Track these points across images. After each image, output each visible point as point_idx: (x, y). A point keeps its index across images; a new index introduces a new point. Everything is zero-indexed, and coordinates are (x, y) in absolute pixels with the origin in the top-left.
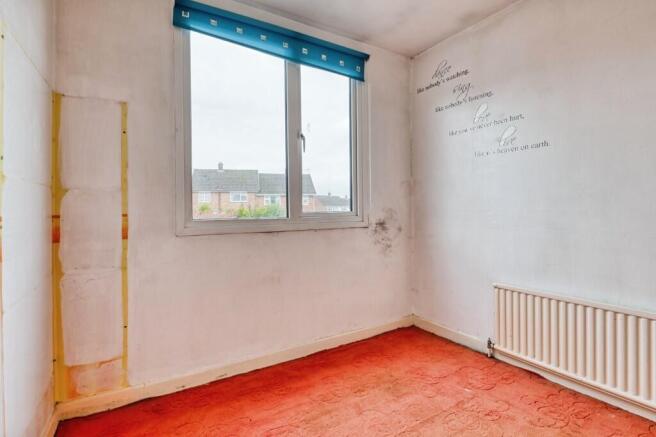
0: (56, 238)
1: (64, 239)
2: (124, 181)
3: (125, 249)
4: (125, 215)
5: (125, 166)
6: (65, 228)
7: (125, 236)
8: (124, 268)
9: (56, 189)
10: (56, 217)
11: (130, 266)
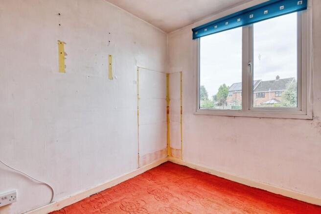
0: (168, 112)
1: (170, 112)
2: (181, 96)
3: (181, 117)
4: (181, 107)
5: (181, 91)
6: (170, 109)
7: (181, 113)
8: (181, 123)
9: (168, 99)
10: (168, 107)
11: (183, 123)
